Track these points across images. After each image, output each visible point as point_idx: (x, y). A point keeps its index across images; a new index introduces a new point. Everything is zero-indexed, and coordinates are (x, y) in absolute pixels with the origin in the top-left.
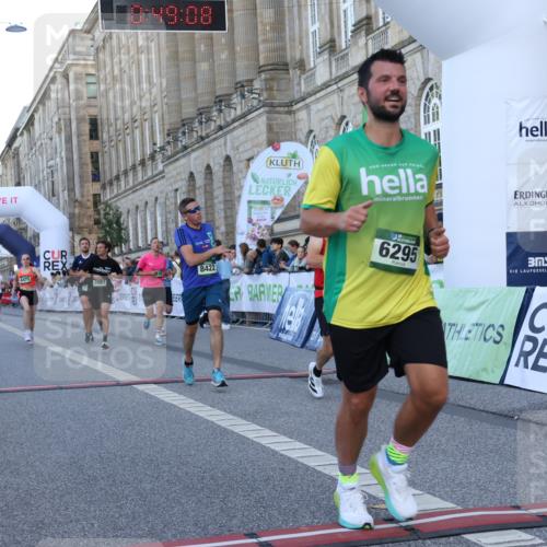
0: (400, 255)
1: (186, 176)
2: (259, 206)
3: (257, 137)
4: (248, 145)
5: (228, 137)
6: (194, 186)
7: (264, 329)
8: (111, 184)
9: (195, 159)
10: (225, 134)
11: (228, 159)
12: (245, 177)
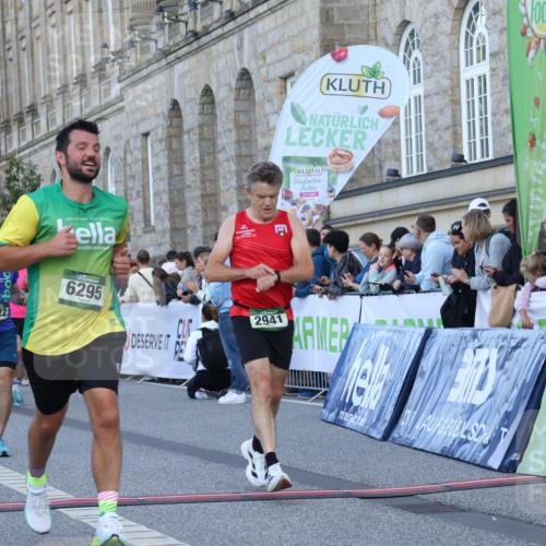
0: (85, 292)
1: (165, 107)
2: (305, 168)
3: (301, 33)
4: (284, 50)
5: (246, 33)
6: (180, 126)
7: (309, 403)
8: (20, 121)
9: (184, 75)
10: (240, 28)
11: (245, 75)
12: (277, 112)
